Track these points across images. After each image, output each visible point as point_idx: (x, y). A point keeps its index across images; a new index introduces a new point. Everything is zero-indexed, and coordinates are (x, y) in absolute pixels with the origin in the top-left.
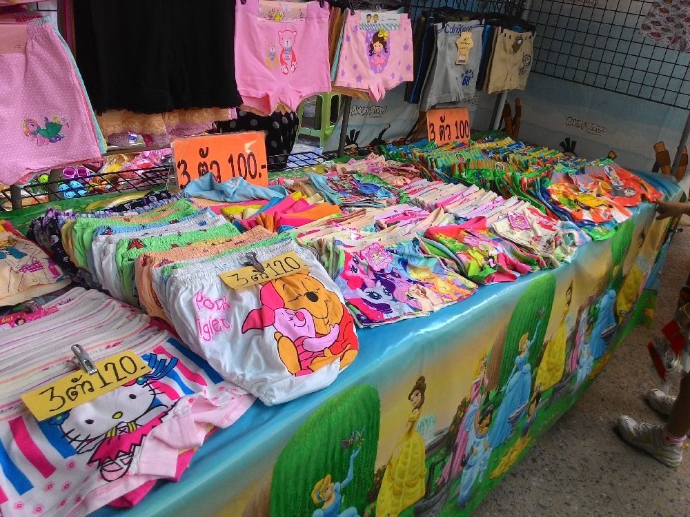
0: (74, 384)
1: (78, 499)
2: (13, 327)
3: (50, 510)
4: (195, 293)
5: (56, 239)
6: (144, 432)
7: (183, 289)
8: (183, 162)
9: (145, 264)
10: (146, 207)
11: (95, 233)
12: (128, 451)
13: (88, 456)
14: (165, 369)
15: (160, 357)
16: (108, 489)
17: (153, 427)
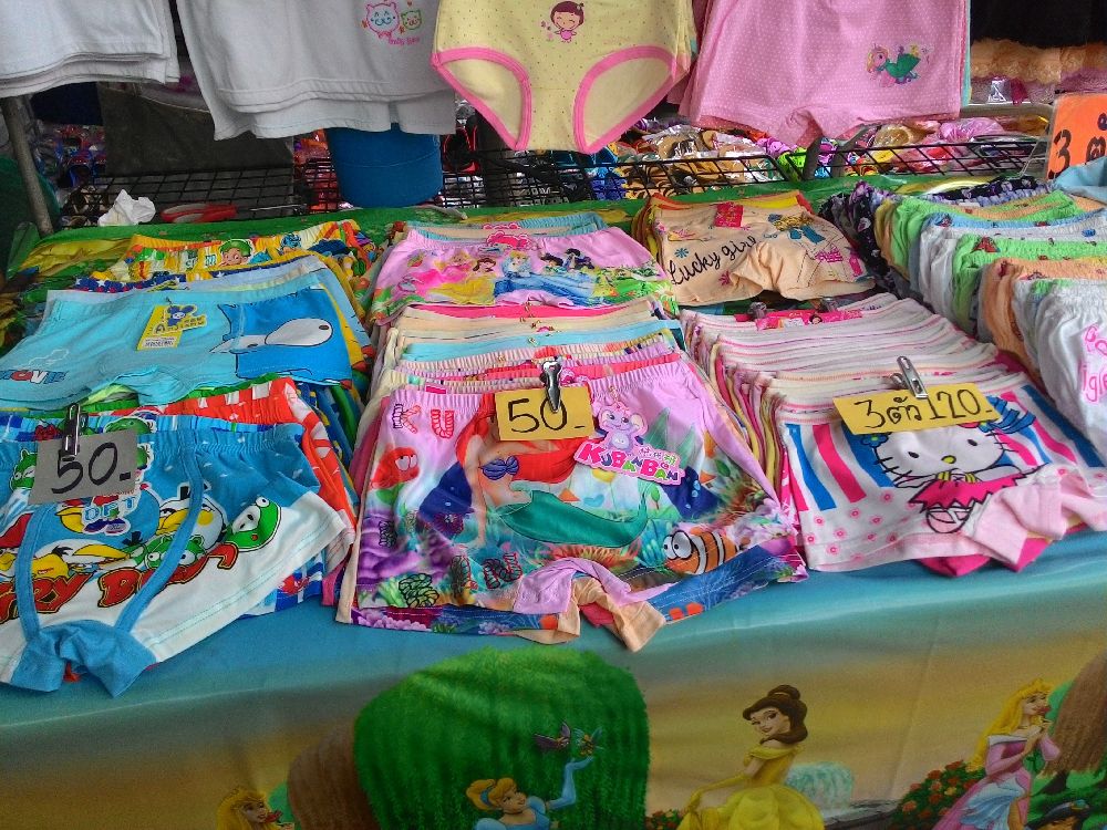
0: (896, 405)
1: (893, 538)
2: (806, 323)
3: (853, 539)
4: (1085, 325)
5: (867, 224)
6: (990, 488)
7: (1067, 316)
8: (1067, 134)
9: (1003, 272)
10: (994, 198)
11: (926, 222)
12: (965, 504)
13: (912, 493)
14: (1015, 423)
15: (1011, 406)
16: (932, 540)
17: (1004, 487)
